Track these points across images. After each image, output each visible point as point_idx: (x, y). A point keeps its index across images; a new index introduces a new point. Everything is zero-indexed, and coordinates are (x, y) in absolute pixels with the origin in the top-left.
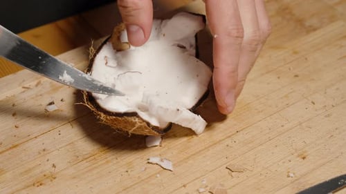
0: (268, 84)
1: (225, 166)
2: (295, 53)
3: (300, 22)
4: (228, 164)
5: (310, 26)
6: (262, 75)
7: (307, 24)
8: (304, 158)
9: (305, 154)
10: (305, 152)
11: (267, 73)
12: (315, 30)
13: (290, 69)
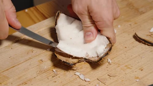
0: (124, 37)
1: (107, 74)
2: (136, 23)
3: (137, 10)
4: (109, 73)
5: (142, 12)
6: (121, 33)
7: (140, 10)
8: (142, 70)
9: (142, 68)
10: (142, 67)
11: (123, 32)
12: (144, 13)
13: (134, 31)
